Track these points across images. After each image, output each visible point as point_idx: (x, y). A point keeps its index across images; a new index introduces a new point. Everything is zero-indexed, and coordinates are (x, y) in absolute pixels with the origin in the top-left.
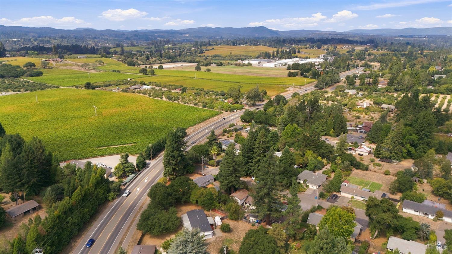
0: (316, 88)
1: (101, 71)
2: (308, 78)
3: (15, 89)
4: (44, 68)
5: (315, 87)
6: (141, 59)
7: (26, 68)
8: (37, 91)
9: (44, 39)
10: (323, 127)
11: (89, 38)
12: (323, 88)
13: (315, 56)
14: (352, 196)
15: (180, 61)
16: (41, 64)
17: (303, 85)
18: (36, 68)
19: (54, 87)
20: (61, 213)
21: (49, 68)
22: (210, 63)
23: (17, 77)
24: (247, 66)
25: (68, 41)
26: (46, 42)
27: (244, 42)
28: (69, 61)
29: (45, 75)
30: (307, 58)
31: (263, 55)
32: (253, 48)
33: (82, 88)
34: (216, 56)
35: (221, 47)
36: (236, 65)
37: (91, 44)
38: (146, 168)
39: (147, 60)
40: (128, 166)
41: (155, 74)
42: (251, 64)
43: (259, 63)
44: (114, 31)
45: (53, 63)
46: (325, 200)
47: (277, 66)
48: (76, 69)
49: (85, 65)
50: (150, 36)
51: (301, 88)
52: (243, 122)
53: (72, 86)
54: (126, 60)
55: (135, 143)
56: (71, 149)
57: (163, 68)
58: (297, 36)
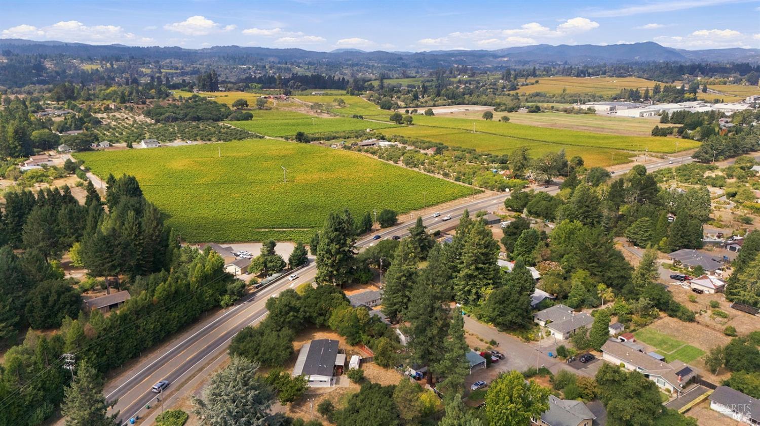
0: (696, 160)
1: (338, 115)
2: (693, 139)
3: (206, 137)
4: (260, 109)
5: (694, 157)
6: (405, 98)
7: (235, 108)
8: (233, 141)
9: (284, 66)
10: (647, 231)
11: (348, 65)
12: (712, 161)
13: (737, 98)
14: (622, 362)
15: (467, 102)
16: (256, 103)
17: (672, 153)
18: (249, 108)
19: (257, 136)
20: (128, 312)
21: (267, 109)
22: (519, 108)
23: (218, 120)
24: (585, 113)
25: (315, 70)
26: (285, 71)
27: (601, 71)
28: (297, 99)
29: (256, 118)
30: (717, 101)
31: (627, 94)
32: (615, 81)
33: (292, 140)
34: (537, 95)
35: (554, 80)
36: (566, 111)
37: (347, 74)
38: (303, 267)
39: (413, 100)
40: (271, 260)
41: (413, 123)
42: (594, 111)
43: (612, 109)
44: (387, 53)
45: (273, 102)
46: (565, 361)
47: (645, 115)
48: (303, 111)
49: (316, 106)
50: (442, 60)
51: (663, 158)
52: (508, 210)
53: (282, 137)
54: (380, 99)
55: (313, 227)
56: (220, 228)
57: (433, 114)
58: (720, 59)
